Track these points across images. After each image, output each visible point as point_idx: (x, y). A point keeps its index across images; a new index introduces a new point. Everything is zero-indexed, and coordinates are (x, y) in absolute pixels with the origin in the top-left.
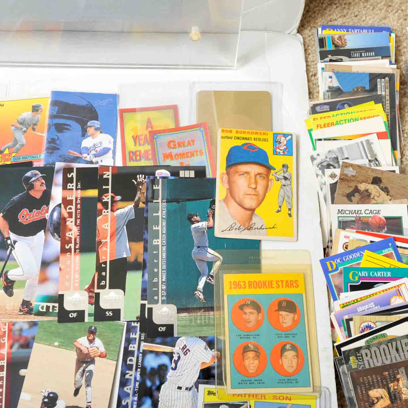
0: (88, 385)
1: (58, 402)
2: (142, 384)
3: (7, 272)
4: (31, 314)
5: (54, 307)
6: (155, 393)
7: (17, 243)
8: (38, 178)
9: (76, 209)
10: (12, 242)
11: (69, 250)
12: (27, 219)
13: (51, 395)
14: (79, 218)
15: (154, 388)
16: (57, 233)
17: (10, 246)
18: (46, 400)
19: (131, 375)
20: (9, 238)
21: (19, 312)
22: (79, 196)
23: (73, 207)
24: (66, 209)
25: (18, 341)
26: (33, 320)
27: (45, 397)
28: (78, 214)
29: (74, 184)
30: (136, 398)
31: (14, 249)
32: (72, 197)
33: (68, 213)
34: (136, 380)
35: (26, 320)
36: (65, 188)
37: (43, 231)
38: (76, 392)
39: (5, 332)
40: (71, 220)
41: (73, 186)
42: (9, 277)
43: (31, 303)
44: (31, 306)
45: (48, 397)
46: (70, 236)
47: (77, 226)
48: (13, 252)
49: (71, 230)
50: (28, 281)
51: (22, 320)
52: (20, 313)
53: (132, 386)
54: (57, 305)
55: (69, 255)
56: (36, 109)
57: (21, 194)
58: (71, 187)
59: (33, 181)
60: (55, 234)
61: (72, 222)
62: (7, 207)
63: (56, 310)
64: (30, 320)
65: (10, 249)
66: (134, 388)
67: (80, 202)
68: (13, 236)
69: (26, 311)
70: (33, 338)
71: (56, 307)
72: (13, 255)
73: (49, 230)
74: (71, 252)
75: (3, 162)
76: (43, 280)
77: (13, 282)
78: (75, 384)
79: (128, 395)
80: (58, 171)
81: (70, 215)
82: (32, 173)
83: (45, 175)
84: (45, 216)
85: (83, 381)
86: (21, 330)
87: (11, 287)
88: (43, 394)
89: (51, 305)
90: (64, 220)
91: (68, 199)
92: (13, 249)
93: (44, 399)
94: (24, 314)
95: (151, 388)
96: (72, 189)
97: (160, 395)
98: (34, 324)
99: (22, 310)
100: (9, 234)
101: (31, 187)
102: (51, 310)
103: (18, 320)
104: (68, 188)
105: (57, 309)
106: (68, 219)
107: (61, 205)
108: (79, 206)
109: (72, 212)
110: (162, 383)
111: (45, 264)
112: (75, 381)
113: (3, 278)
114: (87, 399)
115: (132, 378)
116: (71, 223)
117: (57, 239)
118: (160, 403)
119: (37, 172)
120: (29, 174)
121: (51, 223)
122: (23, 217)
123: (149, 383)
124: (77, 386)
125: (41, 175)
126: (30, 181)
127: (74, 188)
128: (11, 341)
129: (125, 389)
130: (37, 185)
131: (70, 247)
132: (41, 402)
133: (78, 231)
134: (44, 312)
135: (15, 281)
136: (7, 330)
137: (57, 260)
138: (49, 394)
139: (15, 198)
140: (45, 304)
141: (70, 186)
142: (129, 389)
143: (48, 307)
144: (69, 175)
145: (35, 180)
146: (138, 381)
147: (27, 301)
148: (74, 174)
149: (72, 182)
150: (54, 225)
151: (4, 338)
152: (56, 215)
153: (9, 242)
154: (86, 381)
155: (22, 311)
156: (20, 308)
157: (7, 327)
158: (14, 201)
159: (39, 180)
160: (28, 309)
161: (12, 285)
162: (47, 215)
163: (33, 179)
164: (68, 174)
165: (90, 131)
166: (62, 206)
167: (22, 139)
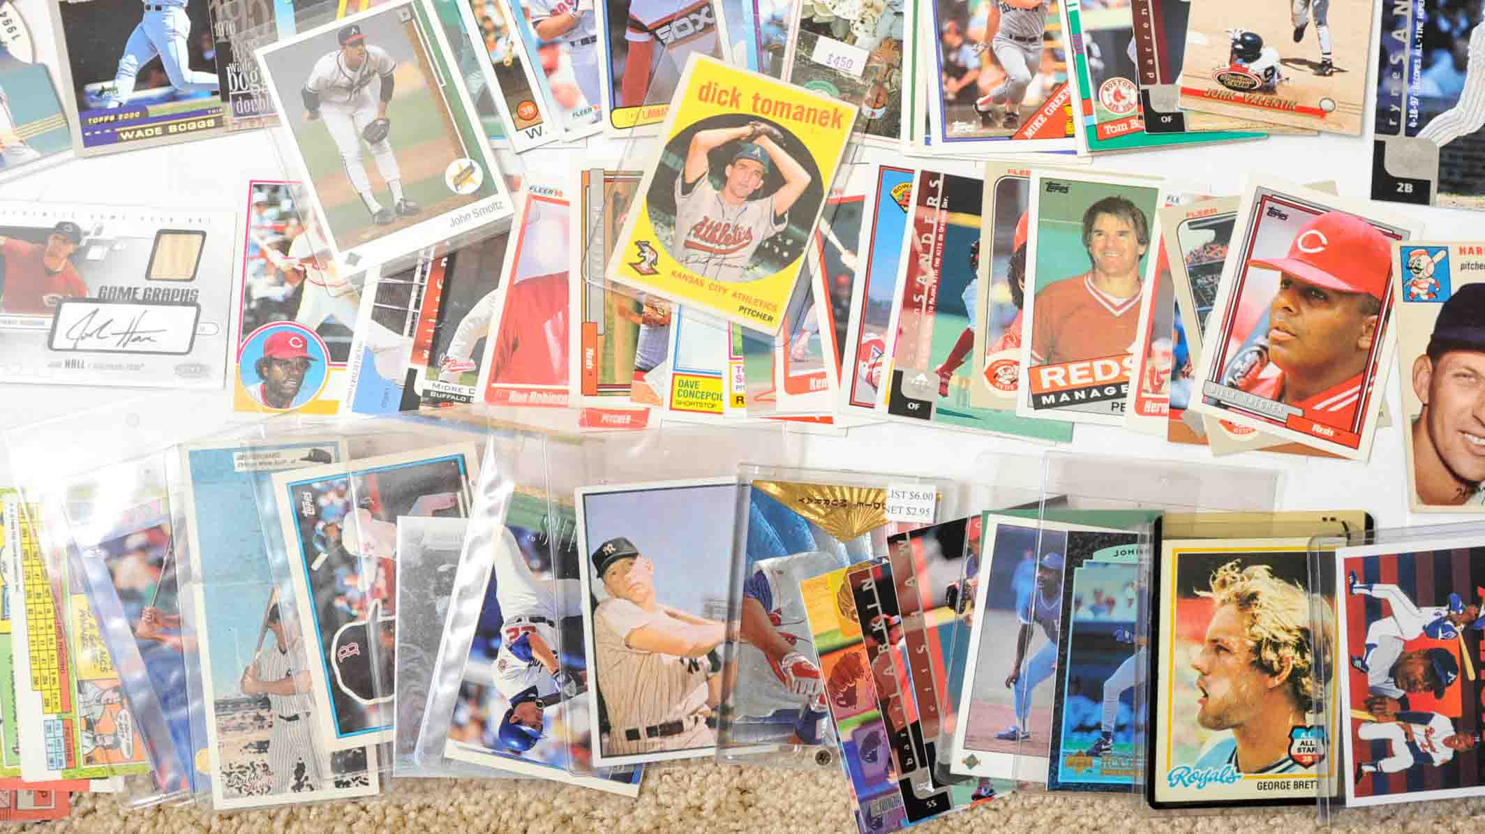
0: (1321, 23)
1: (1263, 51)
2: (1430, 26)
6: (1460, 44)
13: (1248, 38)
15: (1456, 33)
18: (1240, 47)
19: (1405, 9)
27: (1236, 42)
30: (1419, 53)
34: (1415, 19)
38: (1299, 34)
45: (1242, 41)
53: (1408, 29)
66: (1414, 33)
78: (1293, 19)
79: (1401, 46)
85: (1310, 14)
88: (1232, 36)
93: (1233, 45)
95: (1448, 34)
97: (1469, 47)
110: (1472, 25)
112: (1293, 14)
114: (1321, 48)
115: (1409, 14)
118: (1470, 62)
123: (1444, 25)
124: (1298, 25)
129: (1394, 34)
132: (1229, 49)
138: (1243, 35)
142: (1403, 35)
146: (1420, 20)
154: (1316, 15)
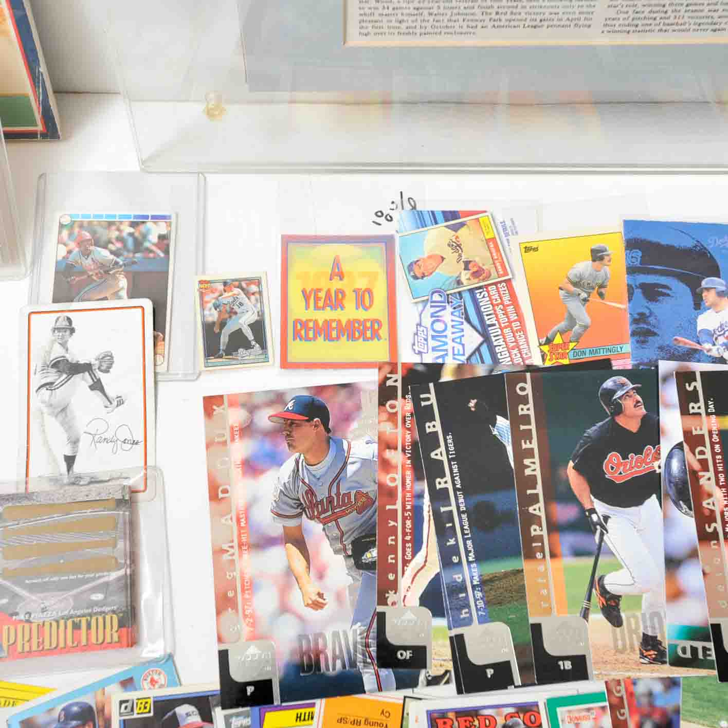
3: (601, 579)
4: (664, 663)
5: (705, 649)
7: (609, 520)
8: (627, 392)
9: (714, 454)
10: (602, 518)
11: (714, 536)
12: (621, 473)
14: (721, 472)
16: (683, 501)
17: (598, 527)
20: (593, 511)
21: (641, 658)
22: (714, 428)
23: (708, 450)
24: (694, 454)
25: (648, 716)
26: (671, 676)
28: (719, 463)
29: (702, 403)
31: (607, 532)
32: (701, 429)
33: (700, 461)
35: (656, 675)
36: (684, 411)
37: (654, 496)
39: (621, 698)
40: (707, 475)
41: (699, 408)
42: (608, 588)
43: (659, 641)
44: (660, 646)
46: (711, 507)
47: (720, 487)
48: (605, 538)
49: (710, 495)
50: (644, 596)
51: (648, 674)
52: (642, 660)
54: (711, 645)
55: (714, 544)
56: (598, 255)
57: (601, 423)
58: (696, 411)
59: (620, 398)
60: (681, 502)
61: (709, 479)
62: (578, 449)
63: (710, 655)
64: (665, 676)
65: (598, 532)
67: (718, 440)
68: (601, 508)
69: (654, 656)
70: (677, 711)
71: (709, 650)
72: (606, 543)
73: (667, 495)
74: (717, 539)
75: (554, 361)
76: (676, 594)
77: (617, 598)
80: (665, 379)
81: (704, 464)
82: (615, 382)
83: (639, 385)
84: (653, 467)
86: (650, 694)
87: (616, 608)
89: (699, 645)
90: (695, 475)
91: (694, 433)
92: (605, 532)
94: (651, 663)
96: (700, 414)
98: (672, 684)
99: (645, 654)
100: (592, 502)
101: (618, 409)
102: (701, 656)
103: (642, 674)
104: (692, 411)
105: (713, 653)
106: (701, 474)
107: (683, 447)
108: (717, 447)
109: (706, 460)
111: (673, 563)
113: (596, 589)
116: (707, 481)
117: (686, 513)
119: (624, 380)
120: (609, 384)
121: (670, 482)
122: (612, 468)
125: (632, 386)
126: (614, 398)
127: (702, 411)
128: (636, 718)
130: (628, 404)
131: (715, 528)
133: (725, 496)
134: (688, 659)
135: (620, 596)
136: (623, 693)
137: (693, 554)
139: (591, 431)
140: (688, 644)
141: (693, 407)
143: (694, 650)
144: (690, 386)
145: (623, 395)
147: (651, 637)
148: (698, 384)
149: (697, 400)
150: (676, 485)
151: (622, 711)
152: (675, 465)
153: (594, 518)
155: (646, 657)
156: (640, 650)
157: (622, 688)
158: (588, 437)
159: (630, 396)
160: (656, 653)
161: (618, 605)
162: (656, 464)
163: (619, 393)
164: (687, 384)
165: (709, 297)
166: (686, 447)
167: (583, 316)
